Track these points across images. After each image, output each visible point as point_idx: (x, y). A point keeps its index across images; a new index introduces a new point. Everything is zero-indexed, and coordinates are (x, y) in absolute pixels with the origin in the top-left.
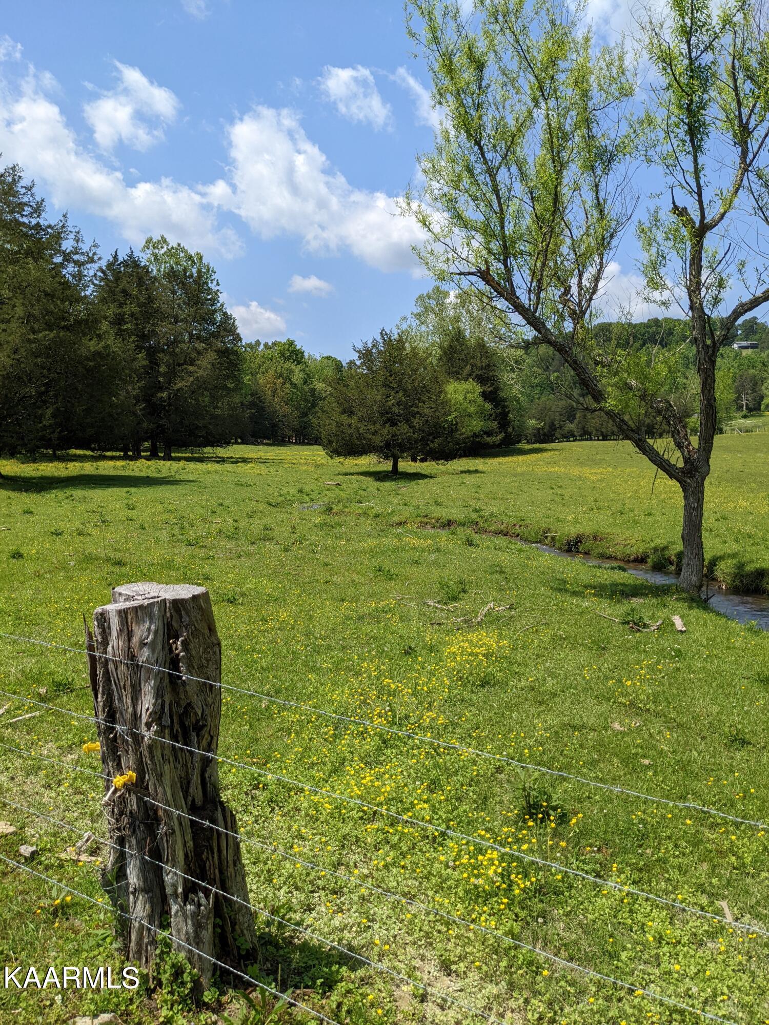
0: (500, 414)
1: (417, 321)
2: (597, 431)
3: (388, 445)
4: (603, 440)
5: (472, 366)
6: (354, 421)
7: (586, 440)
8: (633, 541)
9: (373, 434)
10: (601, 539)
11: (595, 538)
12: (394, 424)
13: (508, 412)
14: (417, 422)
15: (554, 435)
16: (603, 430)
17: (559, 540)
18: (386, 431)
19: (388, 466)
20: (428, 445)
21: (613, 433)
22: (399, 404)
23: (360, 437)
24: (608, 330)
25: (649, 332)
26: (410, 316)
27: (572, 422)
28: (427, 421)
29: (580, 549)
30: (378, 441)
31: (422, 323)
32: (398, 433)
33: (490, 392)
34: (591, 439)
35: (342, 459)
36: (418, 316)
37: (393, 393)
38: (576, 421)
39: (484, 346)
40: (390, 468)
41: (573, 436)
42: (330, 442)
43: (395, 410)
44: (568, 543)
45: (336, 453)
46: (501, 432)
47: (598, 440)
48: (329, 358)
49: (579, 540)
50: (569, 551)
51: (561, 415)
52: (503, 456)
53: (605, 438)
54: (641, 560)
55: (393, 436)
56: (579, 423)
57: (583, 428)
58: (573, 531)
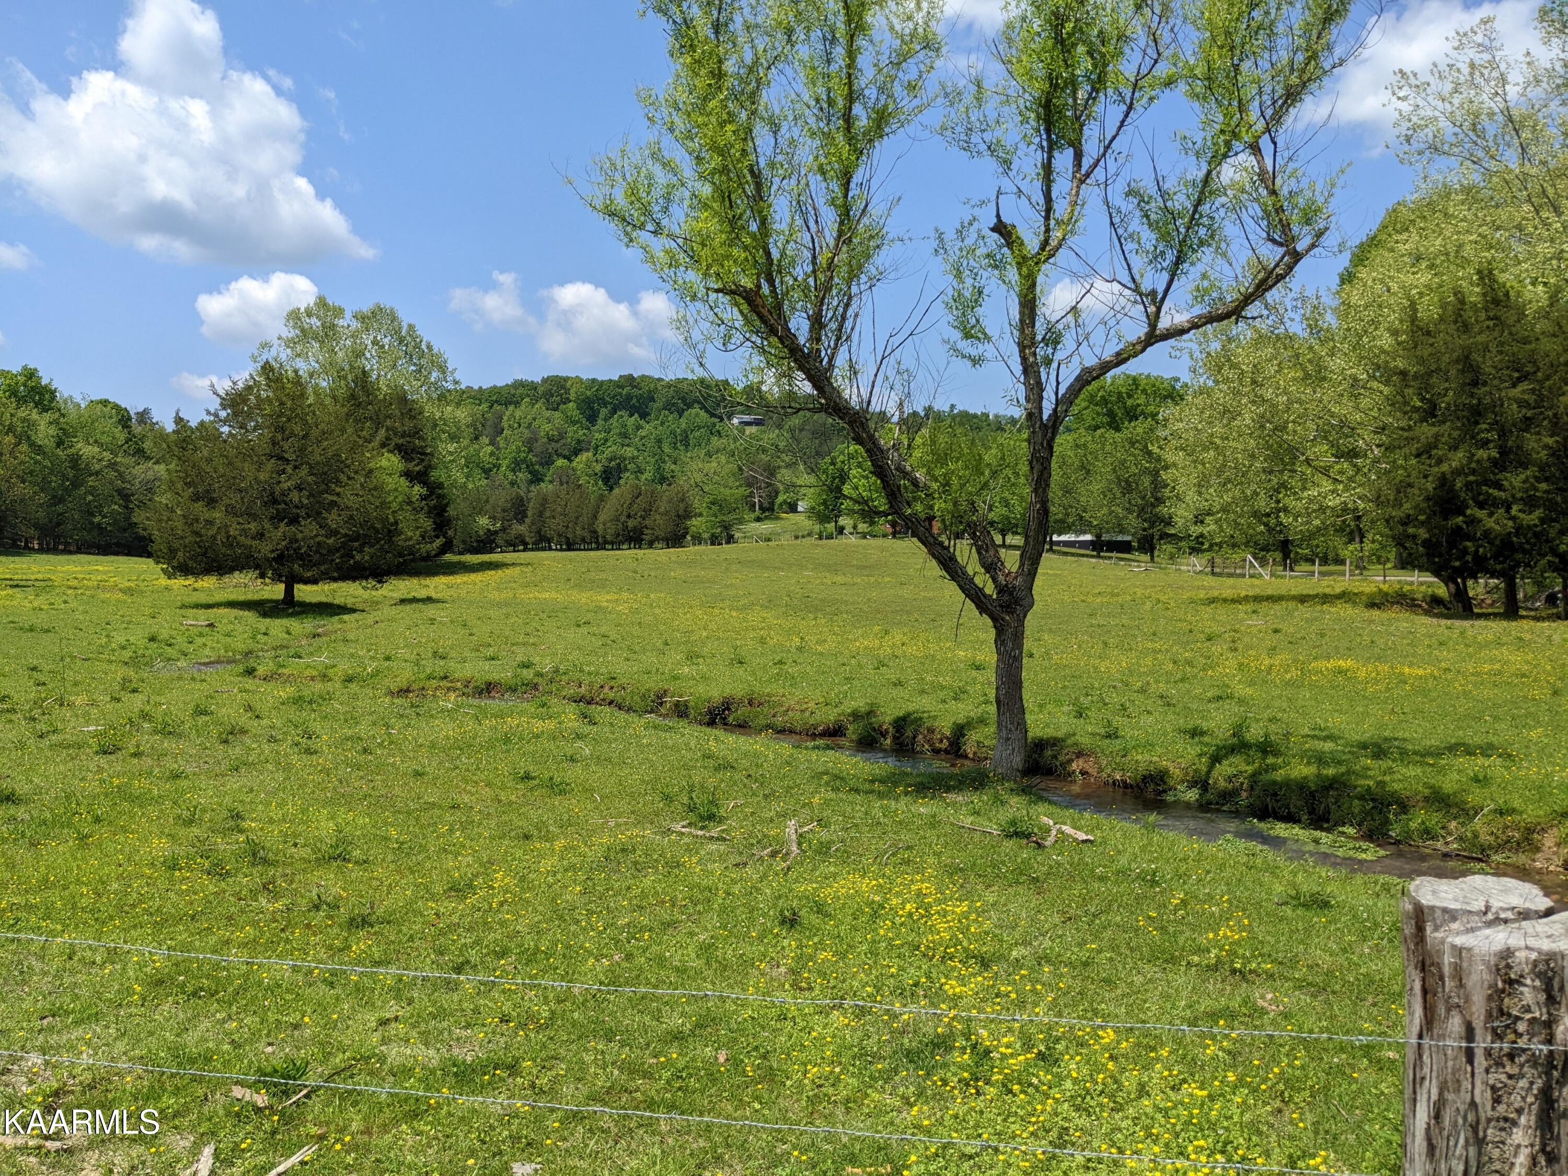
0: (435, 507)
1: (289, 351)
2: (560, 535)
3: (280, 558)
4: (569, 549)
5: (388, 429)
6: (218, 515)
7: (544, 549)
8: (811, 705)
9: (253, 538)
10: (760, 704)
11: (750, 703)
12: (294, 521)
13: (447, 505)
14: (333, 519)
15: (494, 541)
16: (570, 536)
17: (696, 708)
18: (279, 534)
19: (277, 591)
20: (353, 557)
21: (583, 540)
22: (299, 488)
23: (230, 542)
24: (563, 387)
25: (620, 394)
26: (276, 342)
27: (521, 521)
28: (351, 517)
29: (730, 719)
30: (265, 549)
31: (299, 355)
32: (300, 536)
33: (418, 472)
34: (550, 549)
35: (190, 581)
36: (290, 343)
37: (289, 470)
38: (527, 521)
39: (406, 400)
40: (281, 596)
41: (525, 544)
42: (172, 552)
43: (295, 496)
44: (710, 712)
45: (184, 570)
46: (437, 537)
47: (561, 550)
48: (105, 403)
49: (727, 705)
50: (711, 723)
51: (504, 511)
52: (444, 574)
53: (570, 546)
54: (834, 732)
55: (291, 542)
56: (533, 523)
57: (539, 532)
58: (715, 693)
